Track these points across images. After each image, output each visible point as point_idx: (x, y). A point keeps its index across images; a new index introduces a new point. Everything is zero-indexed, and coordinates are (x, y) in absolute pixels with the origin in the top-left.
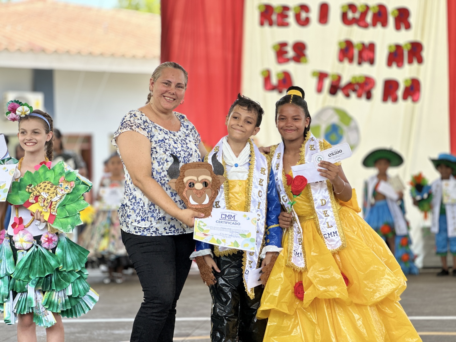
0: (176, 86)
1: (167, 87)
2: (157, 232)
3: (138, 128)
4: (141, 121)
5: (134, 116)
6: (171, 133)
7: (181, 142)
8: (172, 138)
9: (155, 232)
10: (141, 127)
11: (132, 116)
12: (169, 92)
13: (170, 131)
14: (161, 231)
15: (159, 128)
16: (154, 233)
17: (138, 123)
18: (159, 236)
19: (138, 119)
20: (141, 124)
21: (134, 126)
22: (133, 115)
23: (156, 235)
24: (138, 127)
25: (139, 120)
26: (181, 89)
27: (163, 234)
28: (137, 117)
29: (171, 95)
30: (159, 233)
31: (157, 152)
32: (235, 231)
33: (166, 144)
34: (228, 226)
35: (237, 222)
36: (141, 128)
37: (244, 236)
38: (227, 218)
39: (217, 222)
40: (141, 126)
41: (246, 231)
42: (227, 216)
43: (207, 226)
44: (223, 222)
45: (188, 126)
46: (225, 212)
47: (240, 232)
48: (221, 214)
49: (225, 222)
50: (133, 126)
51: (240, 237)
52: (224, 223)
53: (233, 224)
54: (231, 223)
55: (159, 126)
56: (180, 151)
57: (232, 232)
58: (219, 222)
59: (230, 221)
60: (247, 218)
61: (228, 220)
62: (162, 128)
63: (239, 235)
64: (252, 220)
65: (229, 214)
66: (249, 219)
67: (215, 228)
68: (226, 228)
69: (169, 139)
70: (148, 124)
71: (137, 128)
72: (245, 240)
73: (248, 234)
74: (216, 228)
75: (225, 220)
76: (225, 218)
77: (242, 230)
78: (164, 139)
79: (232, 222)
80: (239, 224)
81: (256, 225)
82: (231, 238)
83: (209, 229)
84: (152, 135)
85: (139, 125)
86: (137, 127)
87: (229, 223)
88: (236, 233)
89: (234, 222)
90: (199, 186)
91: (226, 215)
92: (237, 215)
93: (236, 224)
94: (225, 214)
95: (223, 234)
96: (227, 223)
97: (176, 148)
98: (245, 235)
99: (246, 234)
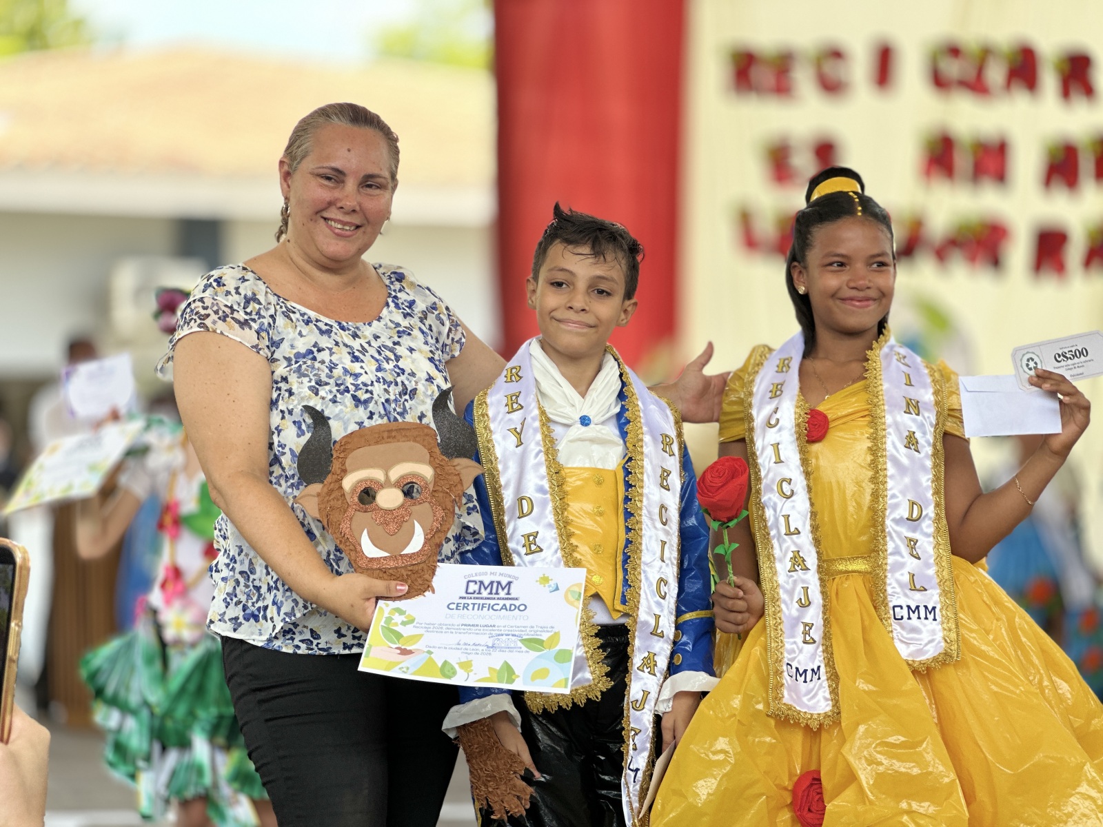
0: (360, 185)
1: (334, 188)
2: (315, 642)
3: (224, 321)
4: (236, 297)
5: (215, 284)
6: (343, 328)
7: (377, 356)
8: (346, 346)
9: (307, 644)
10: (233, 318)
11: (211, 285)
12: (339, 205)
13: (340, 324)
14: (327, 639)
15: (303, 315)
16: (303, 646)
17: (226, 306)
18: (320, 656)
19: (228, 293)
20: (235, 307)
21: (214, 317)
22: (215, 280)
23: (310, 652)
24: (224, 318)
25: (229, 297)
26: (378, 192)
27: (332, 651)
28: (224, 285)
29: (347, 213)
30: (320, 646)
31: (291, 393)
32: (507, 632)
33: (317, 365)
34: (486, 617)
35: (517, 603)
36: (233, 322)
37: (534, 643)
38: (485, 593)
39: (451, 606)
40: (236, 315)
41: (544, 629)
42: (486, 585)
43: (415, 624)
44: (471, 607)
45: (412, 304)
46: (480, 574)
47: (523, 633)
48: (467, 580)
49: (476, 606)
50: (208, 315)
51: (524, 649)
52: (473, 609)
53: (502, 608)
54: (495, 607)
55: (304, 310)
56: (369, 383)
57: (499, 635)
58: (457, 606)
59: (492, 602)
60: (550, 586)
61: (488, 599)
62: (313, 314)
63: (520, 644)
64: (568, 590)
65: (493, 580)
66: (557, 589)
67: (442, 628)
68: (477, 625)
69: (330, 349)
70: (257, 306)
71: (220, 322)
72: (538, 657)
73: (551, 638)
74: (444, 627)
75: (477, 598)
76: (477, 592)
77: (532, 627)
78: (315, 350)
79: (501, 603)
80: (522, 608)
81: (578, 608)
82: (490, 654)
83: (421, 631)
84: (276, 338)
85: (228, 311)
86: (219, 318)
87: (491, 607)
88: (510, 637)
89: (508, 603)
90: (389, 498)
91: (481, 583)
92: (517, 578)
93: (513, 607)
94: (478, 578)
95: (465, 644)
96: (483, 607)
97: (357, 376)
98: (540, 642)
99: (545, 637)
